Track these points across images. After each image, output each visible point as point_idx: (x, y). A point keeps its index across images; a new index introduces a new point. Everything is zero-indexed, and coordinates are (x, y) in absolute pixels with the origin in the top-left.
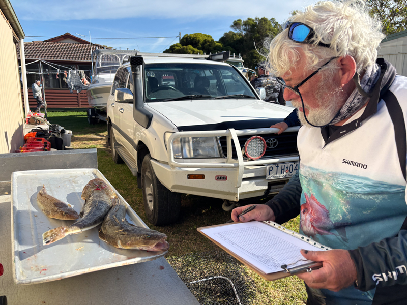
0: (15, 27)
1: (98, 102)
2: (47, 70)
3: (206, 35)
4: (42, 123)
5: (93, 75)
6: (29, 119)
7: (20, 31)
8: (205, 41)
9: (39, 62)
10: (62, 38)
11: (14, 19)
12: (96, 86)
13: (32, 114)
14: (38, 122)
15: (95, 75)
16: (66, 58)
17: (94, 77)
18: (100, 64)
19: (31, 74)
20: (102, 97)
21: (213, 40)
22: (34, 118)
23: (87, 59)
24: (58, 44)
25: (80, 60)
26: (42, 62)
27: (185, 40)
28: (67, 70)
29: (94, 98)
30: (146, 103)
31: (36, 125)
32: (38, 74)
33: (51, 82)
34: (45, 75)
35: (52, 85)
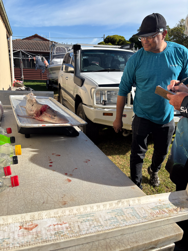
0: (8, 28)
1: (53, 76)
2: (23, 56)
3: (120, 36)
4: (21, 86)
5: (51, 60)
6: (14, 84)
7: (10, 30)
8: (120, 40)
9: (19, 51)
10: (33, 37)
11: (7, 23)
12: (52, 66)
13: (16, 81)
14: (19, 86)
15: (52, 59)
16: (35, 49)
17: (51, 61)
18: (55, 53)
19: (16, 59)
20: (55, 73)
21: (125, 40)
22: (17, 83)
23: (47, 50)
24: (31, 41)
25: (43, 51)
26: (22, 52)
27: (107, 40)
28: (35, 56)
29: (51, 74)
30: (81, 73)
31: (18, 87)
32: (19, 59)
33: (26, 64)
34: (23, 60)
35: (26, 66)
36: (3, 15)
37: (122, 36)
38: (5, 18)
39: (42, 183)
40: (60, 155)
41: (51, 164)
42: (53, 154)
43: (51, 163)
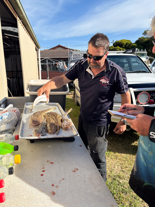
0: (36, 43)
2: (49, 62)
3: (127, 40)
7: (38, 45)
8: (127, 44)
9: (46, 59)
10: (57, 47)
11: (36, 40)
15: (70, 64)
16: (58, 56)
17: (69, 65)
18: (72, 58)
19: (43, 65)
21: (131, 43)
23: (67, 56)
24: (55, 50)
25: (64, 57)
26: (48, 59)
27: (116, 44)
28: (58, 62)
32: (46, 65)
33: (51, 68)
34: (49, 65)
35: (51, 69)
36: (32, 35)
37: (128, 40)
38: (34, 37)
39: (29, 195)
40: (53, 163)
41: (43, 173)
42: (48, 161)
43: (44, 171)
